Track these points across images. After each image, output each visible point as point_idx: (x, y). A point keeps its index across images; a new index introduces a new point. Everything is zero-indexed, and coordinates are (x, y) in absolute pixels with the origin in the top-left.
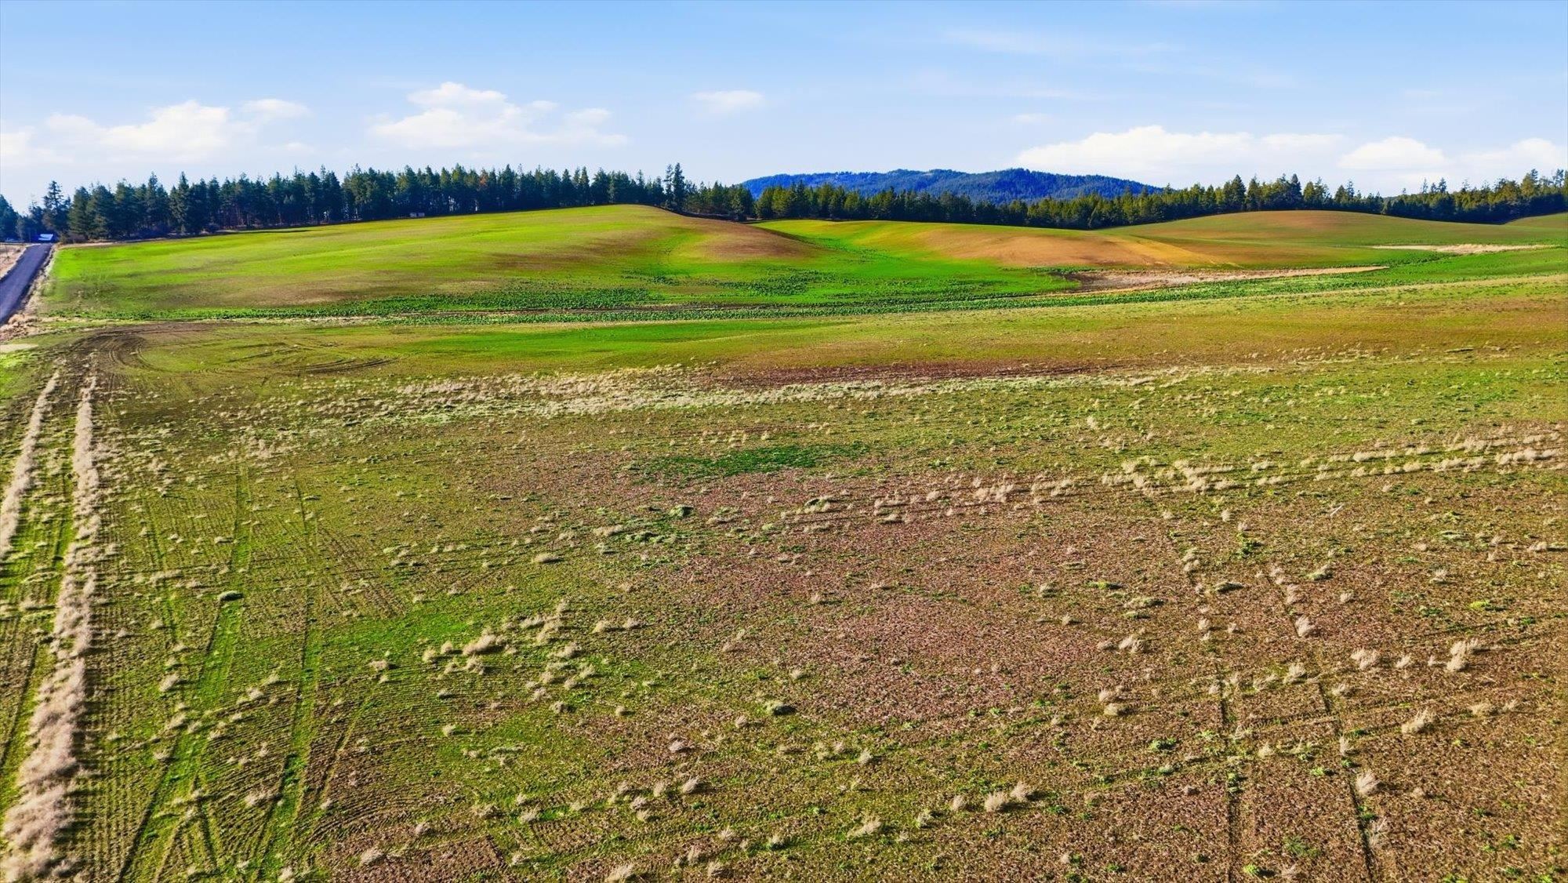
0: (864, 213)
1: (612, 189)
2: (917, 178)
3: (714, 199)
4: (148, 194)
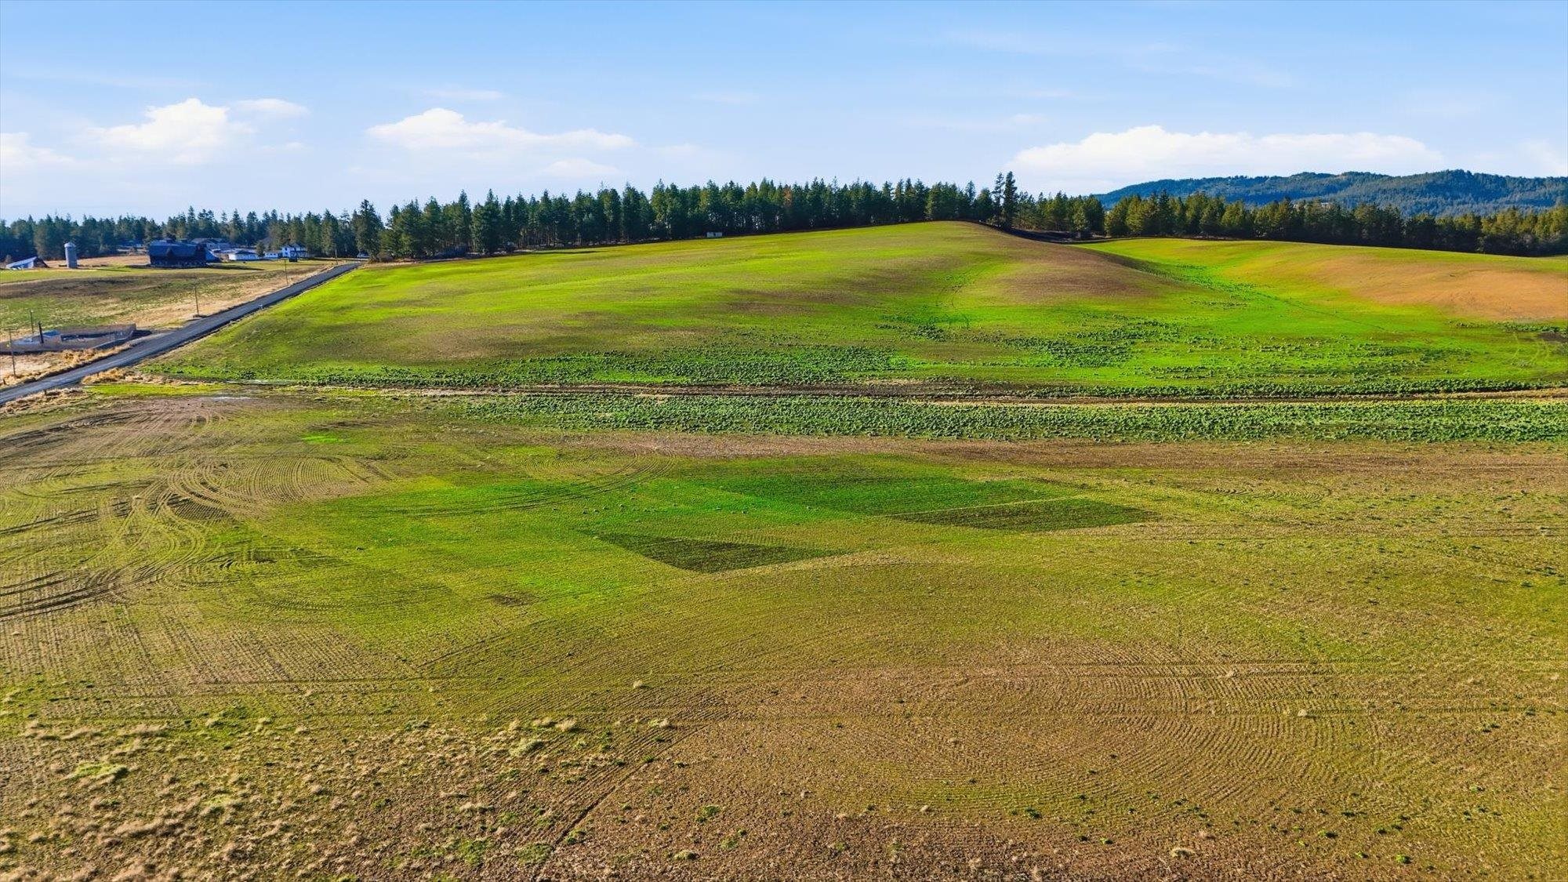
0: (1246, 231)
1: (930, 203)
2: (1325, 182)
4: (458, 213)
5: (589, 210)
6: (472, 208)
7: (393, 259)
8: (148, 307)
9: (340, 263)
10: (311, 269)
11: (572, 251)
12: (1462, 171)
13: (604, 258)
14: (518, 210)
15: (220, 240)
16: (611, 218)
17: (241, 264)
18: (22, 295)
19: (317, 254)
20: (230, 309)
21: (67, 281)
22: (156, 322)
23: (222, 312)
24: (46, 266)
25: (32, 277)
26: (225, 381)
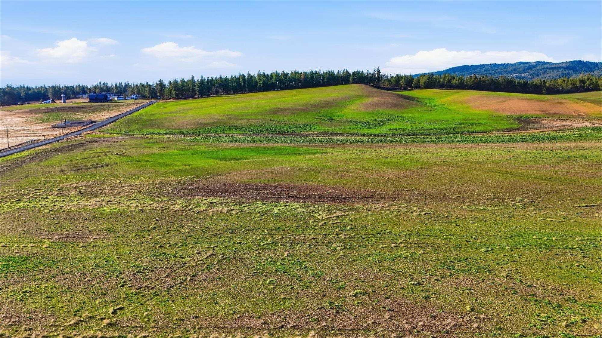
1: (351, 78)
2: (527, 65)
3: (396, 81)
4: (191, 83)
5: (235, 82)
6: (196, 81)
7: (170, 99)
8: (93, 115)
9: (152, 100)
10: (142, 102)
11: (230, 95)
12: (581, 61)
13: (238, 98)
14: (211, 82)
15: (111, 93)
16: (242, 84)
17: (119, 101)
18: (50, 112)
19: (144, 97)
20: (118, 115)
21: (63, 107)
22: (97, 119)
23: (116, 116)
24: (55, 102)
25: (52, 106)
26: (121, 134)
